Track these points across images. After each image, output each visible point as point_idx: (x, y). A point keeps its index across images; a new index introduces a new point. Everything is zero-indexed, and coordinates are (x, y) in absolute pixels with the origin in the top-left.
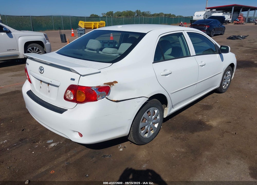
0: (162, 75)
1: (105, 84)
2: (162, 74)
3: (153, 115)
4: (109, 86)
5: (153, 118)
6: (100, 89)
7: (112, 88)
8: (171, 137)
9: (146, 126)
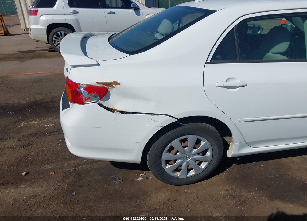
0: (218, 87)
1: (98, 83)
2: (218, 84)
3: (194, 148)
4: (106, 87)
5: (193, 151)
6: (90, 89)
7: (113, 92)
8: (227, 190)
9: (179, 160)
